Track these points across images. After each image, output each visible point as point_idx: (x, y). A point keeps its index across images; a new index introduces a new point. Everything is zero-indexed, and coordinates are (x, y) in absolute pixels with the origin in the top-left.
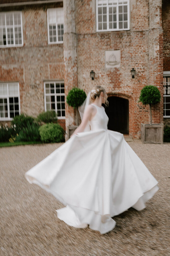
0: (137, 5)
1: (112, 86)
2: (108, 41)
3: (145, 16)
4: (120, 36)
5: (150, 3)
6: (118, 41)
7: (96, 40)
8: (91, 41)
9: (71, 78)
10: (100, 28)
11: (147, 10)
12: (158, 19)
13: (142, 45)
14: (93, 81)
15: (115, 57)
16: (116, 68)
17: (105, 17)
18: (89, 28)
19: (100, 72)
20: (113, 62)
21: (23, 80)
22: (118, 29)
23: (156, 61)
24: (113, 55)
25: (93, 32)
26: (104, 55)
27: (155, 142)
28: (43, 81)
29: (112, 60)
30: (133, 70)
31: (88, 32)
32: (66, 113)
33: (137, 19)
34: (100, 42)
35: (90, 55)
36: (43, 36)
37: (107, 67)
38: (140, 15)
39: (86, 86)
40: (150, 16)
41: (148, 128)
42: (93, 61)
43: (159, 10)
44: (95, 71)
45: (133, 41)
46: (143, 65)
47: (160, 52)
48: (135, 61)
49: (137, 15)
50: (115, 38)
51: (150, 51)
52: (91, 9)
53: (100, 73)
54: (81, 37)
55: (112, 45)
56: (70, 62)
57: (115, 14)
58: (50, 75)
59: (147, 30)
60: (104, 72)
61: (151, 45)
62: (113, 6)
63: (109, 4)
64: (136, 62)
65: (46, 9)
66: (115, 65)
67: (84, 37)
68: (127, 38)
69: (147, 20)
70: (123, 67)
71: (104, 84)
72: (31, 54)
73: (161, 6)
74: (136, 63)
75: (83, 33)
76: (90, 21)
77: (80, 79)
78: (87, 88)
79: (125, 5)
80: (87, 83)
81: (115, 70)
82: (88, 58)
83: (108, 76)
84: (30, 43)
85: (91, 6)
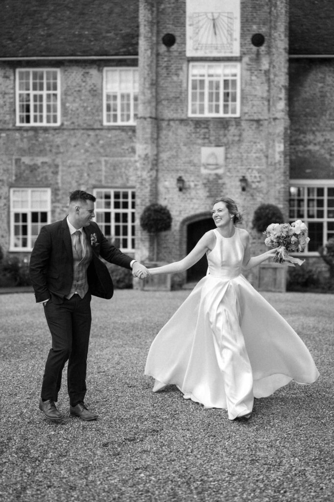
0: (251, 80)
1: (209, 201)
2: (206, 133)
3: (262, 98)
4: (224, 125)
5: (271, 80)
6: (222, 132)
7: (187, 130)
8: (180, 132)
9: (147, 188)
10: (194, 112)
11: (267, 88)
12: (282, 105)
13: (258, 141)
14: (181, 194)
15: (216, 158)
16: (217, 175)
17: (202, 94)
18: (177, 110)
19: (192, 179)
20: (213, 165)
21: (57, 183)
22: (221, 114)
23: (278, 166)
24: (213, 154)
25: (183, 117)
26: (200, 153)
27: (273, 290)
28: (92, 186)
29: (211, 161)
30: (244, 180)
31: (175, 116)
32: (136, 242)
33: (252, 100)
34: (194, 133)
35: (177, 152)
36: (94, 111)
37: (204, 171)
38: (256, 96)
39: (168, 201)
40: (271, 100)
41: (264, 268)
42: (182, 162)
43: (283, 91)
44: (184, 178)
45: (245, 134)
46: (259, 171)
47: (285, 154)
48: (246, 164)
49: (251, 95)
50: (217, 128)
51: (270, 151)
52: (181, 82)
53: (193, 181)
54: (164, 124)
55: (212, 138)
56: (146, 162)
57: (217, 91)
58: (106, 177)
59: (266, 118)
60: (198, 179)
61: (271, 142)
62: (214, 79)
63: (210, 76)
64: (249, 167)
65: (101, 68)
66: (217, 168)
67: (168, 125)
68: (236, 129)
69: (266, 103)
70: (228, 174)
71: (197, 199)
72: (73, 141)
73: (287, 84)
74: (249, 169)
75: (167, 118)
76: (180, 99)
77: (161, 188)
78: (172, 204)
79: (234, 78)
80: (170, 196)
81: (215, 177)
82: (173, 157)
83: (205, 187)
84: (73, 123)
85: (180, 77)
